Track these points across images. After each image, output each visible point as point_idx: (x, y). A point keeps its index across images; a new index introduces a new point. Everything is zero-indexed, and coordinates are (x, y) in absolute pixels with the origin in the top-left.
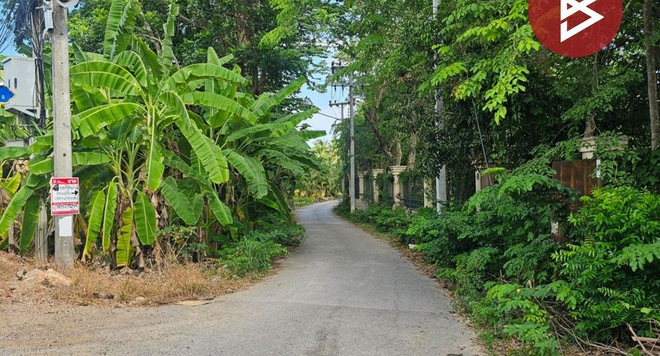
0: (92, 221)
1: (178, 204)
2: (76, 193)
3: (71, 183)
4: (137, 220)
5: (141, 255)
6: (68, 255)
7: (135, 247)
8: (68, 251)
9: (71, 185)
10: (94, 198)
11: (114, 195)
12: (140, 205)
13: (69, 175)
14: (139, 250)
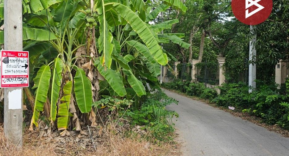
0: (39, 93)
1: (112, 79)
2: (26, 66)
3: (22, 56)
4: (77, 91)
5: (78, 120)
6: (17, 128)
7: (73, 114)
8: (17, 123)
9: (21, 59)
10: (41, 72)
11: (60, 70)
12: (79, 79)
13: (19, 48)
14: (76, 116)
